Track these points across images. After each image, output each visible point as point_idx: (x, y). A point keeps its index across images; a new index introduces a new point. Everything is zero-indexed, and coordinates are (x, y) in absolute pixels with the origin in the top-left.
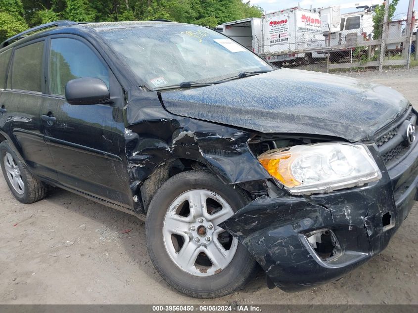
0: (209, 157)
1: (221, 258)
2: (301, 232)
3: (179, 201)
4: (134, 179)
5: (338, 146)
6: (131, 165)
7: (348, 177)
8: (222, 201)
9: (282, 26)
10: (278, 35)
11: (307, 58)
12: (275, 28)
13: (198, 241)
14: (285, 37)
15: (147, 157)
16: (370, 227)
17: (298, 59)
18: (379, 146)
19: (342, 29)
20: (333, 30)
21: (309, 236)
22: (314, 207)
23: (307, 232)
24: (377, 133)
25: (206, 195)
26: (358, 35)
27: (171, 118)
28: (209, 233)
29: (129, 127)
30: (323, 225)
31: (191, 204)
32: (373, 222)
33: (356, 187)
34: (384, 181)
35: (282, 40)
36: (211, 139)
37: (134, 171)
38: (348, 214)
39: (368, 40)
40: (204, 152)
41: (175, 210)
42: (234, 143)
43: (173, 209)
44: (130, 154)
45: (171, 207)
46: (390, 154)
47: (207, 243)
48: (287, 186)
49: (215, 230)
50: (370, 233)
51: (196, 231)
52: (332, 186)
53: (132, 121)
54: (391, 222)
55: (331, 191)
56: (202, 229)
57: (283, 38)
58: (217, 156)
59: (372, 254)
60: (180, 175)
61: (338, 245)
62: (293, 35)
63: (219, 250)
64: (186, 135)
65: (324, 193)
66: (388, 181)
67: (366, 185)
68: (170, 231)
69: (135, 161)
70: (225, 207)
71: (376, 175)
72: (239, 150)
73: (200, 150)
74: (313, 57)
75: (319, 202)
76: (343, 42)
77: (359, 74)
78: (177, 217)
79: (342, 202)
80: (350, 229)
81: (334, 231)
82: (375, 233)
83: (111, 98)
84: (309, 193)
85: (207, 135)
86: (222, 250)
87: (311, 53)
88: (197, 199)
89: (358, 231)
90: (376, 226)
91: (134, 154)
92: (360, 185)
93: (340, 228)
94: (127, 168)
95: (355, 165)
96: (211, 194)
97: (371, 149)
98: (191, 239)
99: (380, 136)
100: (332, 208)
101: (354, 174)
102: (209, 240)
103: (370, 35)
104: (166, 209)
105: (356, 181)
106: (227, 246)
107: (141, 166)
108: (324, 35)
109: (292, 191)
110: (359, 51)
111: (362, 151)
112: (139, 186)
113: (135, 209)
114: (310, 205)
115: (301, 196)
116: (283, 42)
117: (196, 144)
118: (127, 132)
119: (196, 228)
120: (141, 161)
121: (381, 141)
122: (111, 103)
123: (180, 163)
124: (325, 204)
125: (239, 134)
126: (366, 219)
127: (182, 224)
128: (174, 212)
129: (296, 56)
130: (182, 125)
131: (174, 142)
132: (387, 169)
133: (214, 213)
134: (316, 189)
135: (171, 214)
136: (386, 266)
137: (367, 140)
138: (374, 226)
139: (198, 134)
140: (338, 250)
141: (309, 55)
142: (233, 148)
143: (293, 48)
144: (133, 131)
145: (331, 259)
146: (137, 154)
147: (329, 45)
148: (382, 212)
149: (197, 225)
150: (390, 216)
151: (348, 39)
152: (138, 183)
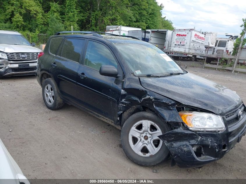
0: (157, 108)
1: (153, 150)
2: (191, 145)
3: (138, 123)
4: (120, 110)
5: (211, 115)
6: (120, 105)
7: (213, 127)
8: (157, 127)
9: (183, 38)
10: (180, 42)
11: (193, 58)
12: (179, 38)
13: (144, 142)
14: (183, 44)
15: (128, 102)
16: (217, 148)
17: (189, 57)
18: (226, 118)
19: (216, 46)
20: (211, 45)
21: (193, 147)
22: (197, 136)
23: (193, 146)
24: (226, 113)
25: (151, 123)
26: (224, 51)
27: (144, 89)
28: (149, 139)
29: (124, 89)
30: (200, 144)
31: (143, 126)
32: (219, 146)
33: (215, 132)
34: (226, 132)
35: (182, 45)
36: (160, 102)
37: (121, 107)
38: (210, 141)
39: (229, 55)
40: (156, 106)
41: (136, 127)
42: (170, 105)
43: (135, 126)
44: (121, 100)
45: (134, 125)
46: (230, 122)
47: (147, 143)
48: (189, 126)
49: (152, 138)
50: (217, 150)
51: (143, 137)
52: (206, 129)
53: (125, 87)
54: (226, 148)
55: (205, 131)
56: (146, 137)
57: (182, 44)
58: (161, 109)
59: (216, 159)
60: (141, 112)
61: (204, 153)
62: (188, 44)
63: (153, 147)
64: (150, 98)
65: (203, 132)
66: (227, 132)
67: (219, 132)
68: (132, 135)
69: (123, 103)
70: (158, 130)
71: (224, 129)
72: (171, 108)
73: (154, 105)
74: (197, 57)
75: (200, 135)
76: (215, 53)
77: (221, 72)
78: (136, 130)
79: (209, 136)
80: (210, 147)
81: (203, 147)
82: (219, 151)
83: (118, 75)
84: (197, 131)
85: (159, 100)
86: (154, 147)
87: (196, 56)
88: (146, 124)
89: (213, 148)
90: (220, 148)
91: (123, 100)
92: (217, 131)
93: (206, 146)
94: (118, 105)
95: (216, 123)
96: (153, 123)
97: (223, 118)
98: (141, 140)
99: (227, 114)
100: (204, 138)
101: (215, 127)
102: (148, 142)
103: (230, 52)
104: (132, 126)
105: (215, 129)
106: (157, 146)
107: (125, 105)
108: (205, 47)
109: (190, 129)
110: (223, 59)
111: (220, 118)
112: (122, 114)
113: (117, 123)
114: (196, 135)
115: (193, 131)
116: (182, 46)
117: (153, 102)
118: (122, 91)
119: (144, 136)
120: (125, 104)
121: (228, 116)
122: (117, 77)
123: (142, 108)
124: (202, 136)
125: (173, 102)
126: (217, 145)
127: (138, 133)
128: (135, 128)
129: (188, 55)
130: (148, 93)
131: (143, 99)
132: (228, 127)
133: (153, 131)
134: (200, 130)
135: (134, 128)
136: (220, 168)
137: (222, 115)
138: (219, 148)
139: (155, 99)
140: (203, 155)
141: (195, 56)
142: (169, 107)
143: (187, 51)
144: (125, 91)
145: (200, 158)
146: (124, 100)
147: (207, 54)
148: (223, 143)
149: (144, 135)
150: (226, 146)
151: (218, 52)
152: (121, 112)
